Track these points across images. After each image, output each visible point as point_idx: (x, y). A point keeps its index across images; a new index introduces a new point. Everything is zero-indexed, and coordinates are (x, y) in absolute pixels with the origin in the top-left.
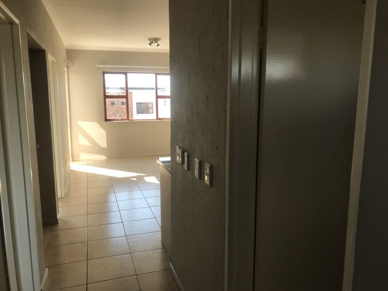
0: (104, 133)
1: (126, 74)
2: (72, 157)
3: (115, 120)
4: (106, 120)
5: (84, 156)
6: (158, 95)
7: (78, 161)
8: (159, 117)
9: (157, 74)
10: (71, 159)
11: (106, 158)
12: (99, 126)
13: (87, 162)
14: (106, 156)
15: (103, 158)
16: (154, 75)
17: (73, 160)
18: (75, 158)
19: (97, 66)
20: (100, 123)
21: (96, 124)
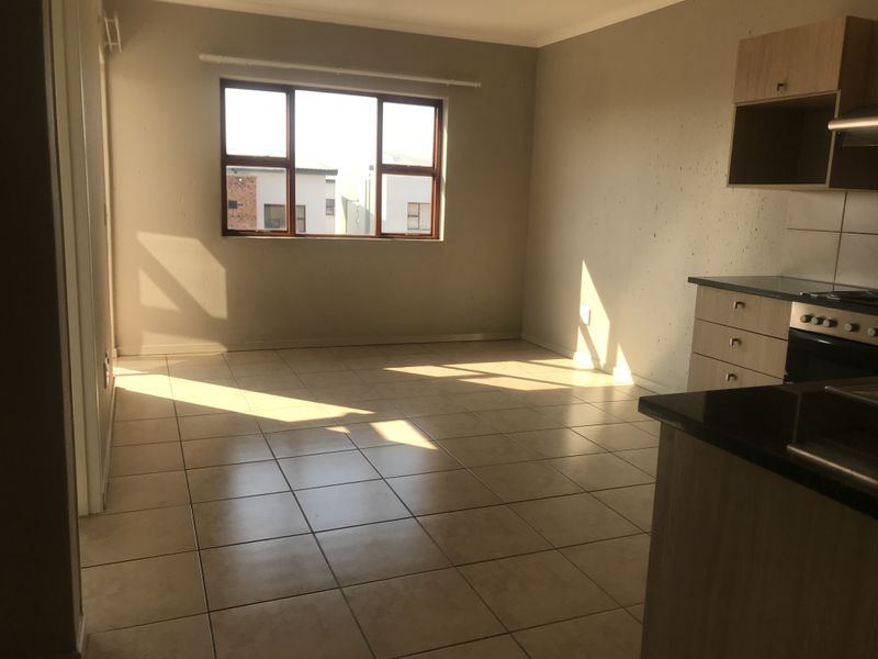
0: (219, 271)
1: (289, 91)
2: (116, 346)
3: (253, 233)
4: (226, 232)
5: (154, 343)
6: (384, 162)
7: (136, 356)
8: (384, 231)
9: (382, 99)
10: (114, 352)
11: (223, 349)
12: (205, 249)
13: (163, 363)
14: (224, 344)
15: (215, 349)
16: (374, 101)
17: (119, 356)
18: (125, 349)
19: (202, 57)
20: (208, 243)
21: (193, 245)
